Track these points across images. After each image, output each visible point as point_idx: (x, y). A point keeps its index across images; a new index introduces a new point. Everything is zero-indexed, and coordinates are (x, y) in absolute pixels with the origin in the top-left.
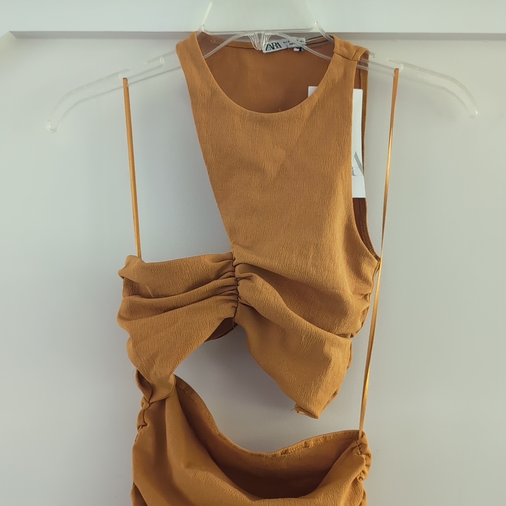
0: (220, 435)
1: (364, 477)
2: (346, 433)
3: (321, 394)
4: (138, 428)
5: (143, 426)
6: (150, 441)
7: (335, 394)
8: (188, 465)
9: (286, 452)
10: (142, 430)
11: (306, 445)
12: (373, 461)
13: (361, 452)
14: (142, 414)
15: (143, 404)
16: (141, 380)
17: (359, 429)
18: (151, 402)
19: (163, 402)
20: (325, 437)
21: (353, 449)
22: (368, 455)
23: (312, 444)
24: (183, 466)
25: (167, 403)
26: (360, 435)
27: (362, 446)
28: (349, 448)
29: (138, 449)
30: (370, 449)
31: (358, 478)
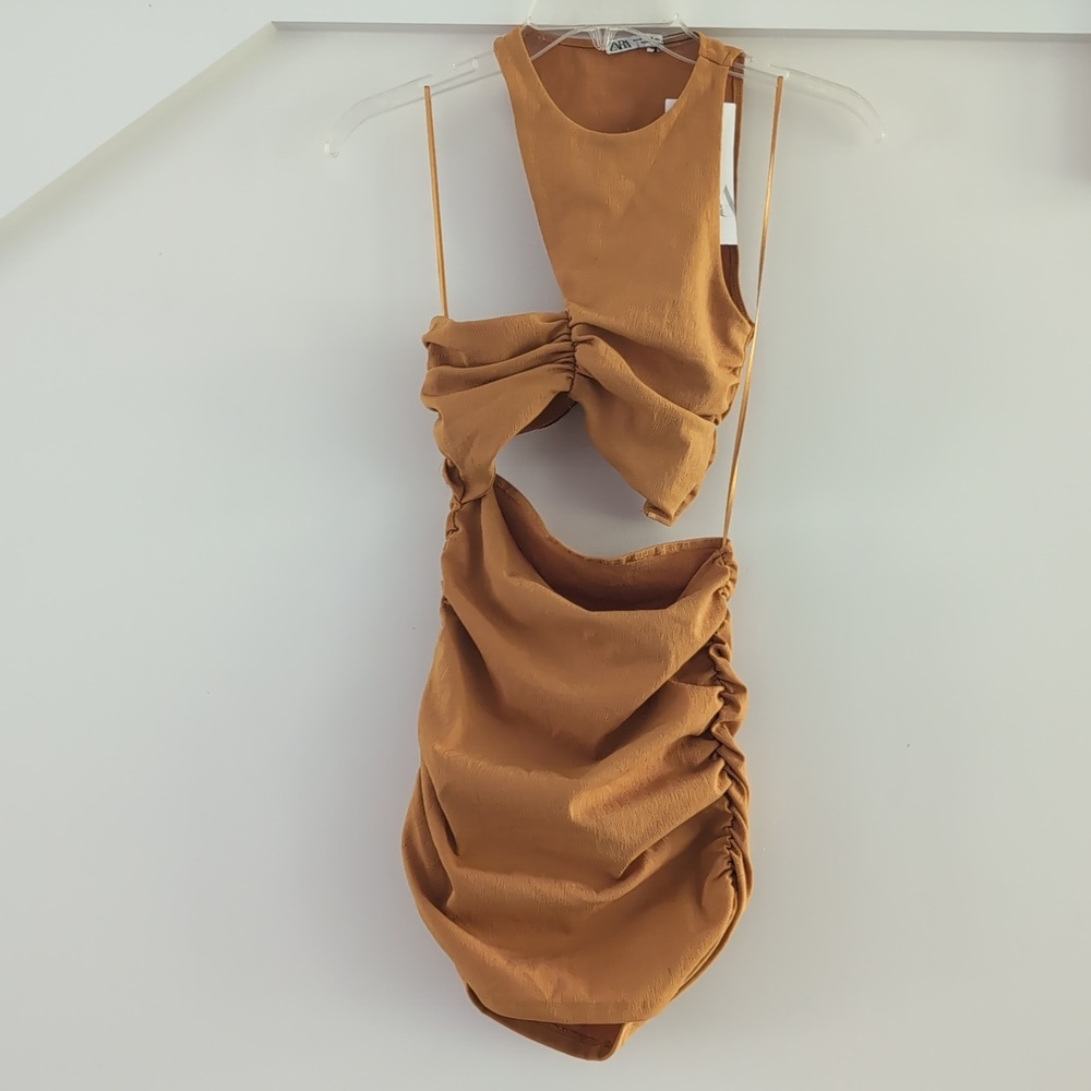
0: (551, 539)
1: (728, 594)
2: (706, 540)
3: (675, 487)
4: (448, 533)
5: (453, 531)
6: (463, 548)
7: (693, 493)
8: (512, 575)
9: (632, 559)
10: (452, 536)
11: (657, 552)
12: (739, 575)
13: (725, 563)
14: (453, 516)
15: (452, 505)
16: (451, 472)
17: (722, 536)
18: (463, 501)
19: (478, 501)
20: (680, 545)
21: (715, 559)
22: (734, 567)
23: (664, 551)
24: (505, 574)
25: (484, 504)
26: (724, 541)
27: (727, 554)
28: (711, 559)
29: (448, 557)
30: (735, 559)
31: (721, 592)
